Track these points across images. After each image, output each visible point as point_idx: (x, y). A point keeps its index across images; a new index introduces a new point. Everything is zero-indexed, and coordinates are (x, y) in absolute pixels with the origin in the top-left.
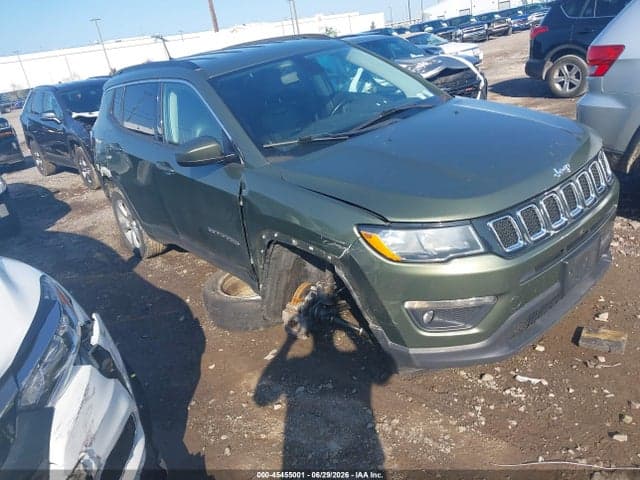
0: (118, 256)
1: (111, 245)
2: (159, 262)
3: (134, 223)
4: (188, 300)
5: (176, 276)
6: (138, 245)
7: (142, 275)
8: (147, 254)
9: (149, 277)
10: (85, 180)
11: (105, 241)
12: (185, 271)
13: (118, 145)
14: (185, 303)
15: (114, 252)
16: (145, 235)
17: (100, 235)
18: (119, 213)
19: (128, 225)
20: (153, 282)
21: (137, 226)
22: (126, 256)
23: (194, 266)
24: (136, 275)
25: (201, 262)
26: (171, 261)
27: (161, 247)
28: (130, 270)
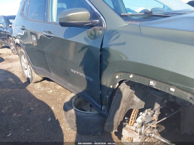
0: (20, 81)
1: (18, 76)
2: (38, 85)
3: (29, 66)
4: (53, 108)
5: (47, 93)
6: (30, 77)
7: (30, 91)
8: (33, 81)
9: (33, 93)
10: (12, 51)
11: (15, 74)
12: (51, 91)
13: (24, 26)
14: (51, 109)
15: (19, 79)
16: (33, 72)
17: (13, 71)
18: (22, 62)
19: (26, 67)
20: (35, 95)
21: (30, 68)
22: (24, 81)
23: (55, 88)
24: (27, 91)
25: (59, 87)
26: (45, 85)
27: (40, 78)
28: (25, 88)
